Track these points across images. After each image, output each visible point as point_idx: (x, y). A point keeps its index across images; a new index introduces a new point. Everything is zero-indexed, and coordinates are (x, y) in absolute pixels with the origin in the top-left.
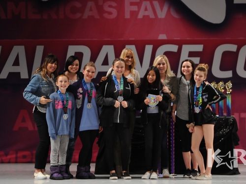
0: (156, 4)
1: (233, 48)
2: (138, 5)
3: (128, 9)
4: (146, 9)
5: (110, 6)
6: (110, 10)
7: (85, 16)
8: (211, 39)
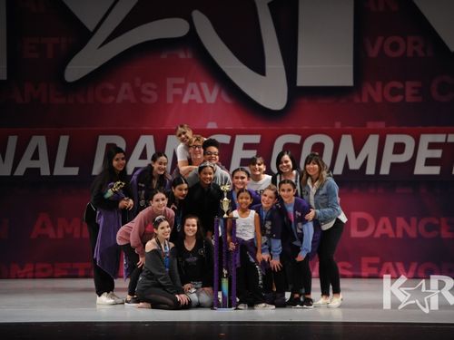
0: (204, 86)
1: (295, 139)
2: (183, 87)
3: (171, 92)
4: (192, 92)
5: (150, 89)
6: (149, 92)
7: (119, 100)
8: (270, 128)
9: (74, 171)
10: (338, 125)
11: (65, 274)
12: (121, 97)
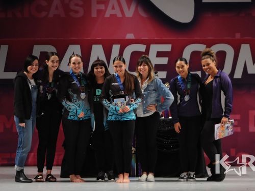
0: (123, 2)
2: (106, 3)
3: (95, 8)
4: (113, 8)
5: (77, 5)
6: (77, 8)
7: (51, 15)
8: (179, 38)
9: (12, 75)
10: (238, 36)
11: (6, 163)
12: (53, 12)
